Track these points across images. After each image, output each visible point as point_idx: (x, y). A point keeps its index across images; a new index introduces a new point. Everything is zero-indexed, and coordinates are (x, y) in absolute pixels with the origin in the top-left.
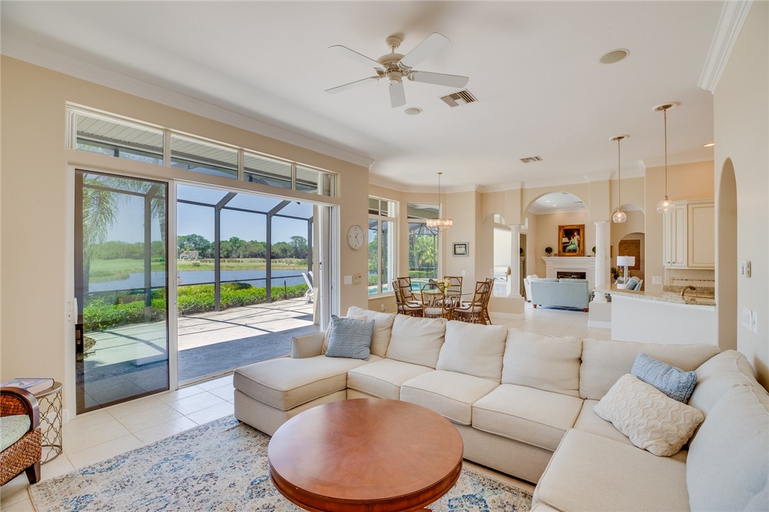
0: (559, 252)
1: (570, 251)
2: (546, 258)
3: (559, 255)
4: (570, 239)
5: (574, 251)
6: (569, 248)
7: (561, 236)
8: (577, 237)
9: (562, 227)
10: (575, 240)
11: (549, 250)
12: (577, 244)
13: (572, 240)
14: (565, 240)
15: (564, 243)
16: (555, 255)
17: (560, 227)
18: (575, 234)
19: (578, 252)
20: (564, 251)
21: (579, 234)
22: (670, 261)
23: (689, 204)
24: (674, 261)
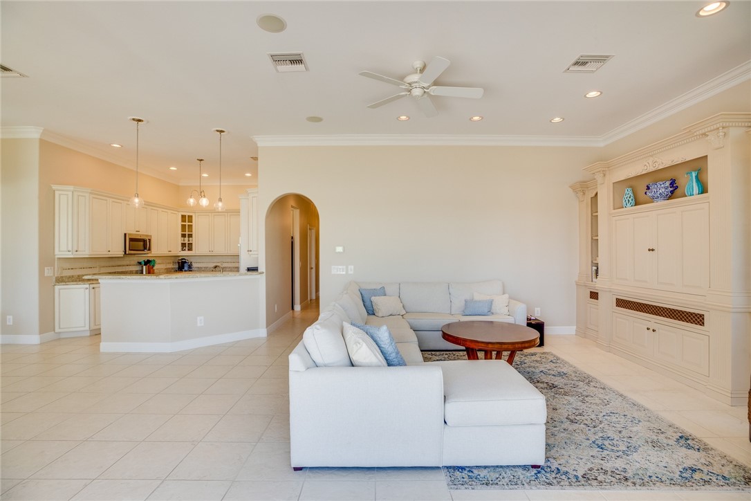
22: (70, 249)
23: (90, 193)
24: (76, 249)
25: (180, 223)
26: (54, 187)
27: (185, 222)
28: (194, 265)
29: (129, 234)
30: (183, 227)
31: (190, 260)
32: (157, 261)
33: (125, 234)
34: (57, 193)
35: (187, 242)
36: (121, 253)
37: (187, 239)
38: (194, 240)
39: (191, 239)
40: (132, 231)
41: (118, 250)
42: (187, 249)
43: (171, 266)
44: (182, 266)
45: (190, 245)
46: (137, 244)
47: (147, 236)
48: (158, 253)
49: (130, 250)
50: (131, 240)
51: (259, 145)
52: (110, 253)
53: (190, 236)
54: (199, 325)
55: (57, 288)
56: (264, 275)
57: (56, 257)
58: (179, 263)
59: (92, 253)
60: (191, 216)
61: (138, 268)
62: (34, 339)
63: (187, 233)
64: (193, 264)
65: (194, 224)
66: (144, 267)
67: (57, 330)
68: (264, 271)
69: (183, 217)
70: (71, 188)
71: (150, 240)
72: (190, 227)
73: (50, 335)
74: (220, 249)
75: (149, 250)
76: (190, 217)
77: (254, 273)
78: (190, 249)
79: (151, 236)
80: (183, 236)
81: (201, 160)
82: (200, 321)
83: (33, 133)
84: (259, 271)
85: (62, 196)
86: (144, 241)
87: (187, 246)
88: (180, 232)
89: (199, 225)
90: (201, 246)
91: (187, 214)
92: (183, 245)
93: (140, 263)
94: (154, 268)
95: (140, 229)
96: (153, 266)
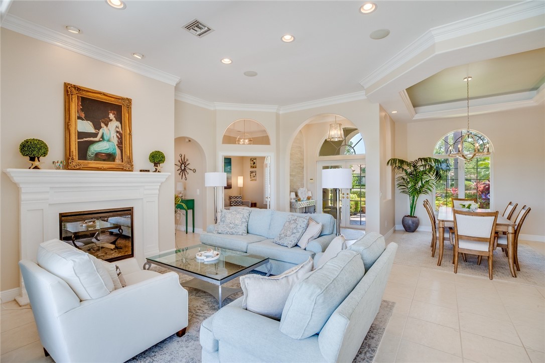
0: (68, 157)
1: (98, 156)
2: (22, 174)
3: (67, 165)
4: (97, 127)
5: (110, 157)
6: (94, 149)
7: (73, 117)
8: (114, 125)
10: (111, 129)
12: (115, 141)
13: (104, 130)
14: (86, 126)
15: (81, 135)
16: (57, 166)
18: (111, 116)
19: (118, 161)
20: (83, 154)
21: (119, 118)
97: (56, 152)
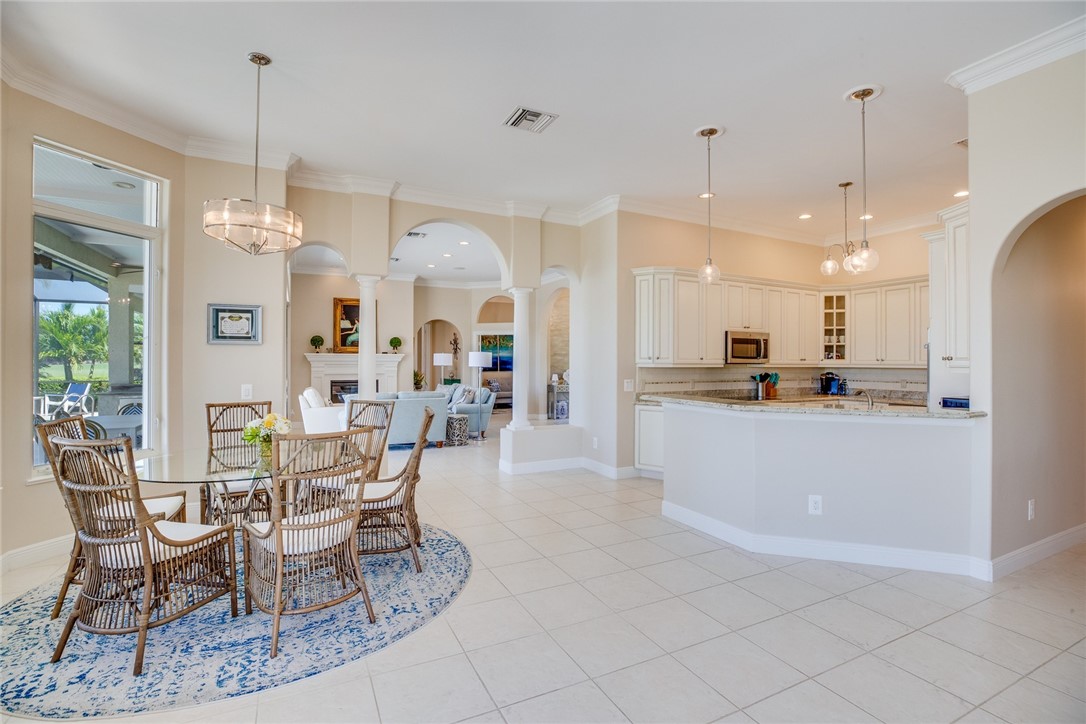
0: (335, 345)
1: (352, 344)
2: (311, 356)
3: (334, 350)
4: (353, 323)
6: (350, 339)
7: (339, 318)
9: (341, 300)
11: (317, 342)
13: (357, 325)
14: (346, 324)
15: (343, 330)
16: (329, 351)
17: (337, 301)
20: (344, 343)
22: (651, 355)
23: (675, 274)
24: (657, 355)
25: (822, 311)
26: (635, 271)
27: (832, 308)
28: (851, 386)
29: (732, 332)
30: (828, 317)
31: (842, 375)
32: (781, 375)
33: (726, 332)
34: (638, 279)
35: (834, 343)
36: (720, 363)
37: (834, 338)
38: (847, 340)
39: (842, 337)
40: (738, 327)
41: (716, 357)
42: (835, 357)
43: (808, 384)
44: (829, 385)
45: (841, 349)
46: (747, 347)
47: (762, 334)
48: (781, 362)
49: (733, 357)
50: (735, 341)
51: (969, 91)
52: (704, 361)
53: (841, 332)
54: (811, 511)
55: (637, 407)
56: (988, 421)
57: (638, 366)
58: (822, 379)
59: (679, 361)
60: (843, 297)
61: (751, 386)
62: (611, 471)
63: (835, 327)
64: (848, 383)
65: (847, 310)
66: (760, 384)
67: (637, 465)
68: (987, 407)
69: (828, 300)
70: (651, 270)
71: (766, 342)
72: (841, 316)
73: (628, 471)
74: (898, 356)
75: (766, 356)
76: (841, 299)
77: (961, 412)
78: (841, 356)
79: (768, 334)
80: (828, 332)
81: (848, 184)
82: (815, 504)
83: (610, 205)
84: (973, 408)
85: (643, 283)
86: (757, 342)
87: (834, 351)
88: (822, 327)
89: (858, 314)
90: (861, 351)
91: (835, 294)
92: (828, 349)
93: (754, 378)
94: (777, 387)
95: (750, 323)
96: (775, 383)
97: (329, 343)
